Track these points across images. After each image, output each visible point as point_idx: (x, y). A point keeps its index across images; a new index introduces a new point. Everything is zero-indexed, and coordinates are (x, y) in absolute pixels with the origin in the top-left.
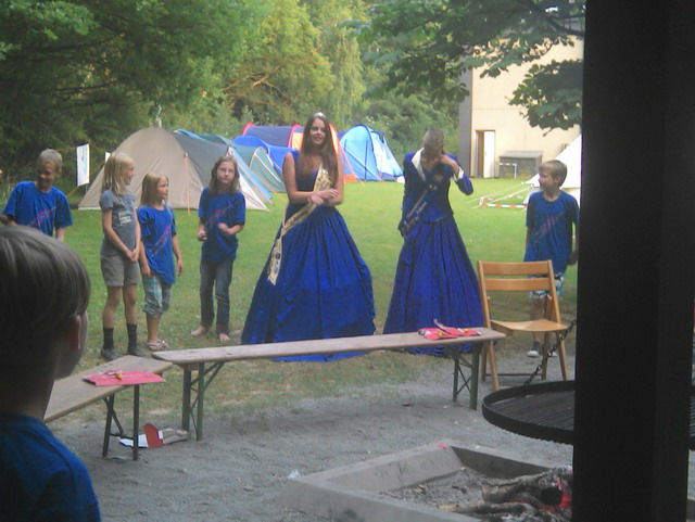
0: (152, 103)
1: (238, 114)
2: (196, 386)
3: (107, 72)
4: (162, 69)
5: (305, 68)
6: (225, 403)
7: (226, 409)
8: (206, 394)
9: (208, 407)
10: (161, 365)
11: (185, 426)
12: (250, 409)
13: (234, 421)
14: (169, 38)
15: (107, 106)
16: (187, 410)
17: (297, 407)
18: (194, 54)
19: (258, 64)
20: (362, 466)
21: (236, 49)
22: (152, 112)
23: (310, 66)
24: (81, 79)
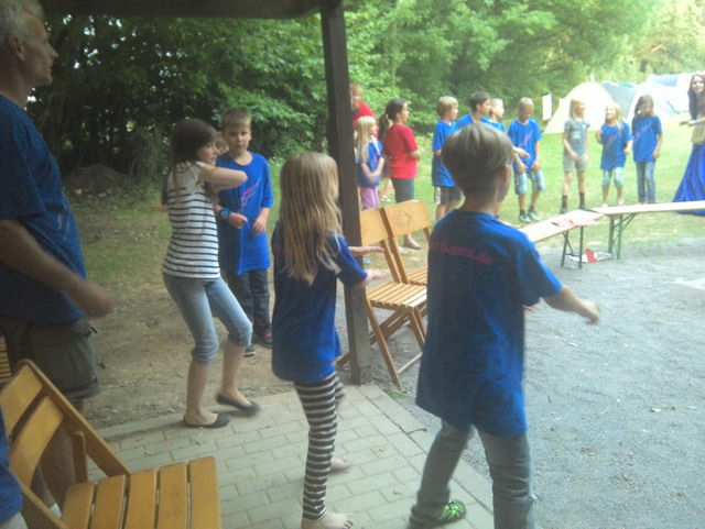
0: (588, 67)
1: (643, 69)
2: (617, 228)
3: (561, 51)
4: (596, 45)
5: (690, 35)
6: (634, 239)
7: (635, 243)
8: (624, 233)
9: (624, 242)
10: (597, 216)
12: (651, 242)
13: (640, 249)
14: (601, 25)
15: (561, 71)
16: (611, 242)
17: (681, 242)
18: (617, 33)
19: (657, 37)
21: (644, 28)
22: (588, 72)
23: (694, 34)
24: (546, 57)
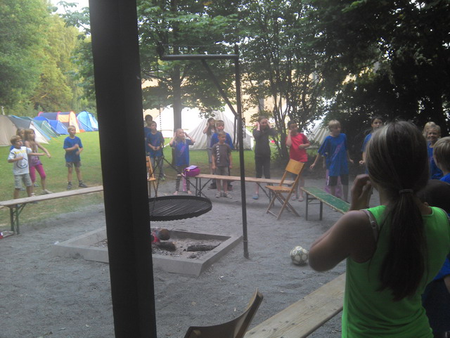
1: (36, 108)
2: (15, 214)
5: (61, 91)
8: (19, 217)
11: (12, 229)
16: (13, 223)
18: (14, 87)
20: (83, 236)
